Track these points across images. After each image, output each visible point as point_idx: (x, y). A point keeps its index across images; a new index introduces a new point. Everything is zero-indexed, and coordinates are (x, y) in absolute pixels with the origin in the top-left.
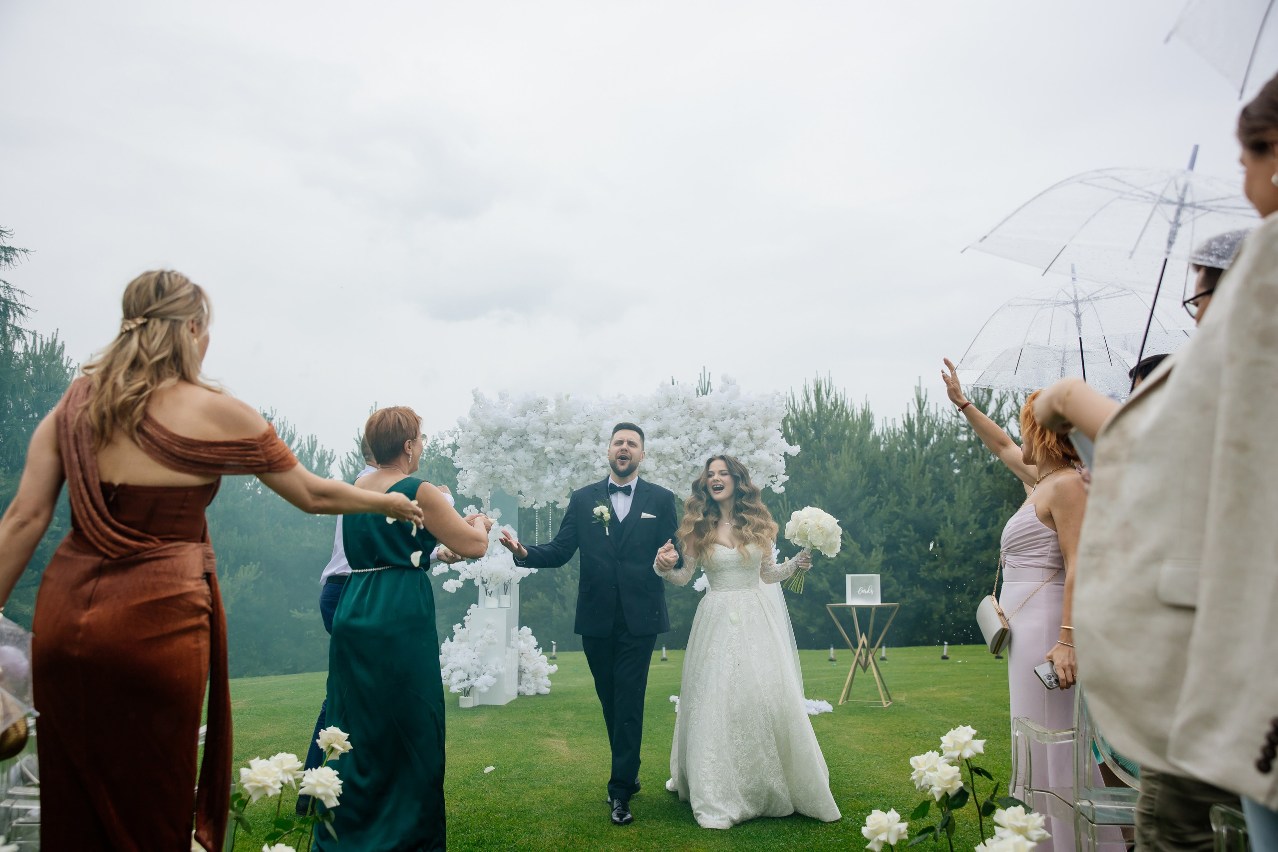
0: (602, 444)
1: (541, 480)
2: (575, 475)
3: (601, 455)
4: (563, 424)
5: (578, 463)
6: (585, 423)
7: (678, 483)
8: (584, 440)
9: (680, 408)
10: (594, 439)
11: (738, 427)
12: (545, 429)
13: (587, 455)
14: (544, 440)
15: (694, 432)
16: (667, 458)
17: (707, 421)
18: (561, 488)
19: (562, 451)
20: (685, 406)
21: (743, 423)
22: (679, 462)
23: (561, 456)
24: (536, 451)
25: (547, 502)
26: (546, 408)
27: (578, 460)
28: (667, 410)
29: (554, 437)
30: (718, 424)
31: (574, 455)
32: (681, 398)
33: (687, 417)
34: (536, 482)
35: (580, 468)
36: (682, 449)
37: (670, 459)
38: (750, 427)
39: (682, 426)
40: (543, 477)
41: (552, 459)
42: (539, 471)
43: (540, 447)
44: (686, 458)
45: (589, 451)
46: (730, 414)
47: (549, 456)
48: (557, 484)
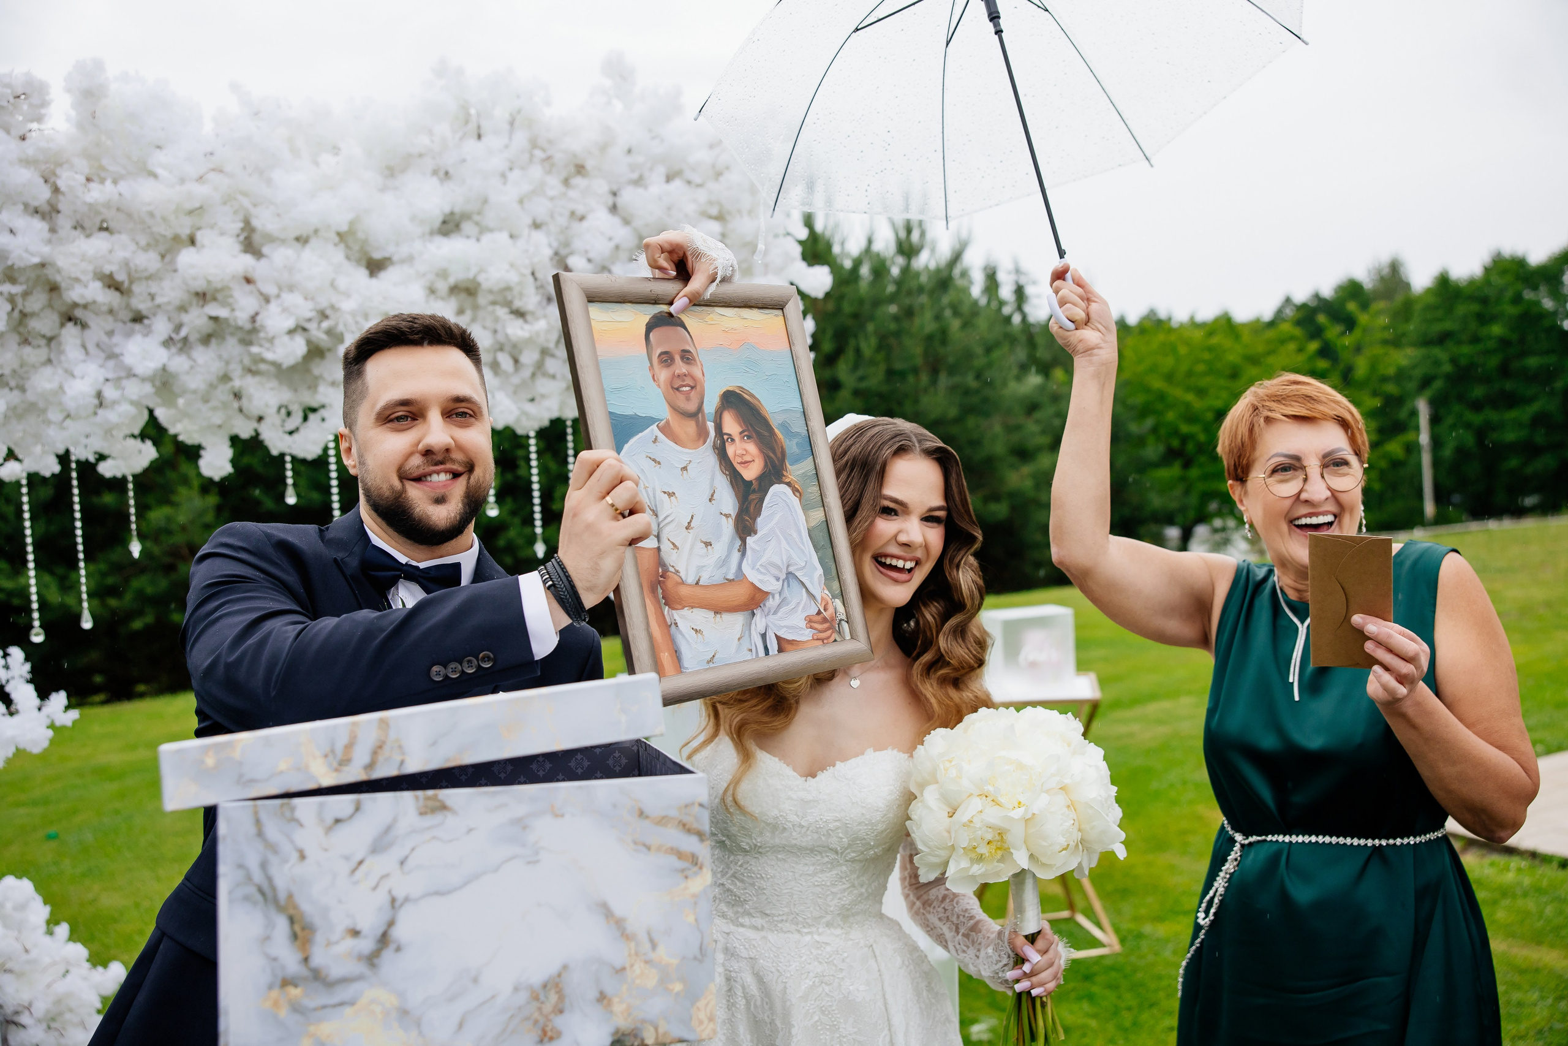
0: (280, 256)
1: (43, 381)
2: (178, 363)
3: (270, 290)
4: (115, 182)
5: (185, 318)
6: (200, 179)
7: (516, 380)
8: (199, 236)
9: (506, 147)
10: (238, 236)
11: (691, 208)
12: (44, 194)
13: (222, 290)
14: (46, 234)
15: (562, 221)
16: (482, 300)
17: (601, 187)
18: (126, 408)
19: (121, 277)
20: (521, 138)
21: (702, 196)
22: (520, 314)
23: (117, 294)
24: (13, 280)
25: (64, 459)
26: (39, 119)
27: (183, 309)
28: (471, 146)
29: (78, 226)
30: (629, 197)
31: (169, 292)
32: (501, 114)
33: (536, 172)
34: (22, 389)
35: (192, 338)
36: (533, 274)
37: (494, 303)
38: (720, 212)
39: (521, 202)
40: (48, 371)
41: (85, 307)
42: (27, 350)
43: (36, 260)
44: (540, 303)
45: (234, 277)
46: (661, 171)
47: (75, 294)
48: (110, 393)
